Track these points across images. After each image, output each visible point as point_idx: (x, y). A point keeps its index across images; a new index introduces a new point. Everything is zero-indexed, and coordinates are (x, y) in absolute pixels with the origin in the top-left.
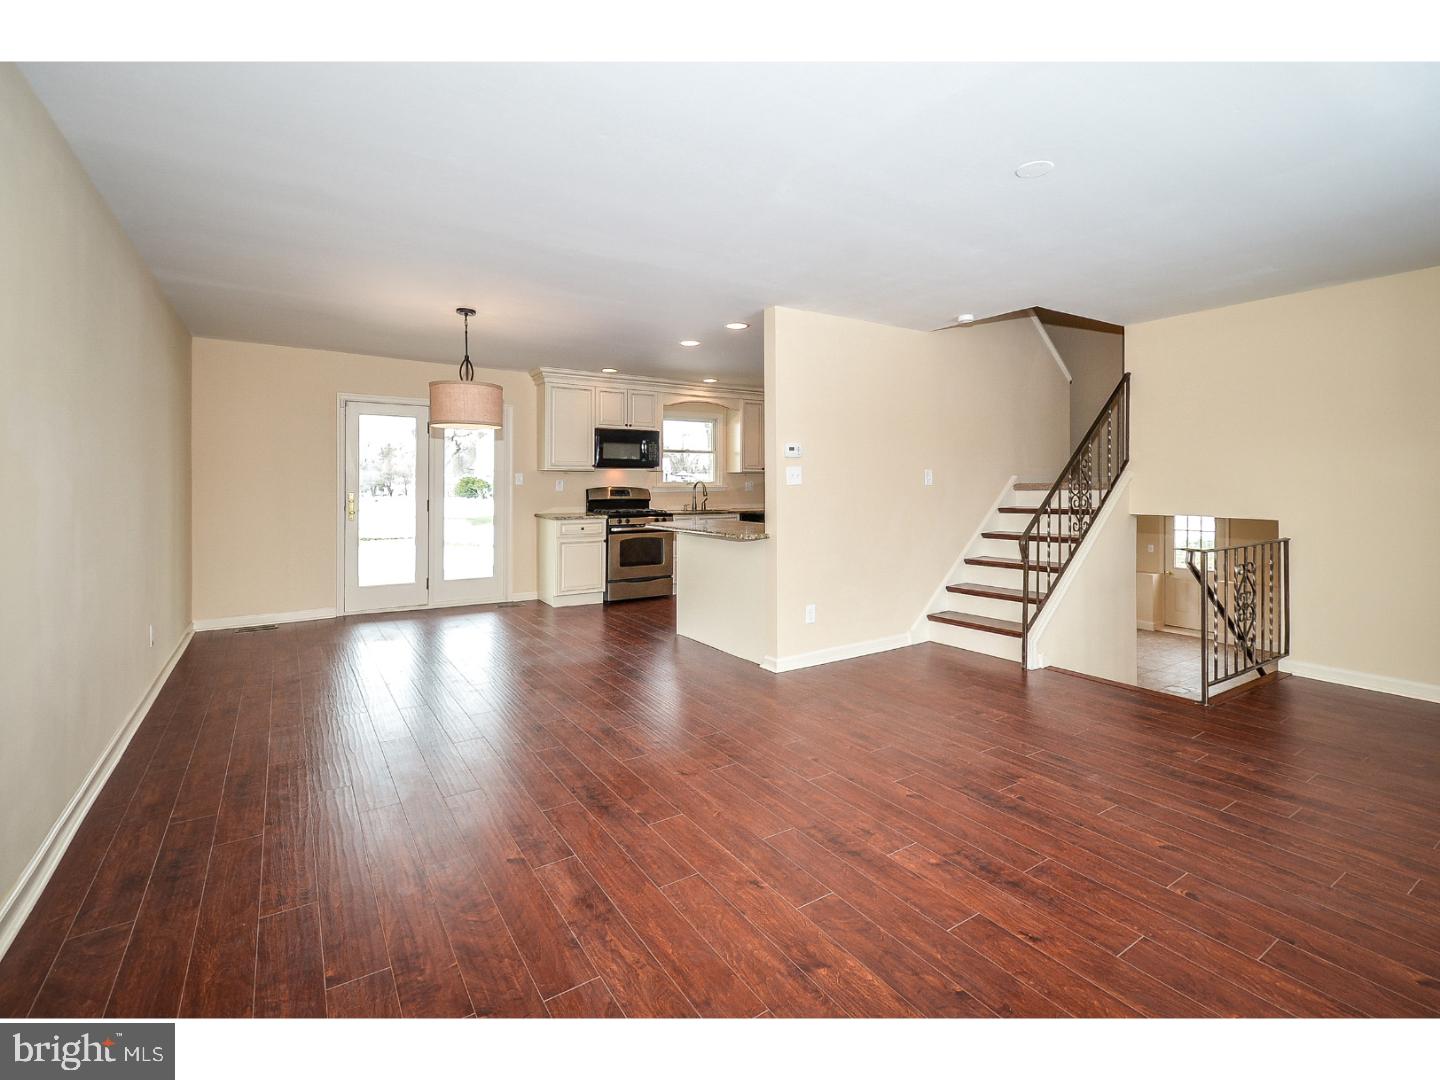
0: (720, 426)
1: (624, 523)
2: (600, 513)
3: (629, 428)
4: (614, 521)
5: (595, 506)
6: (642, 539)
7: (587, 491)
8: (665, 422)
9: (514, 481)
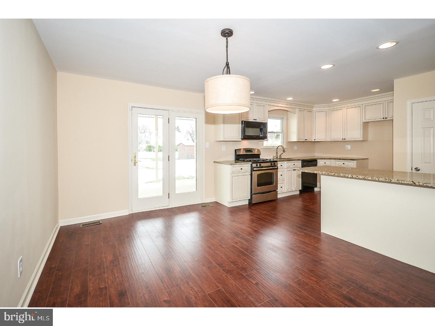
0: (285, 121)
1: (259, 166)
2: (248, 161)
3: (255, 121)
4: (254, 165)
5: (240, 157)
6: (267, 173)
7: (236, 150)
8: (268, 120)
9: (205, 146)
